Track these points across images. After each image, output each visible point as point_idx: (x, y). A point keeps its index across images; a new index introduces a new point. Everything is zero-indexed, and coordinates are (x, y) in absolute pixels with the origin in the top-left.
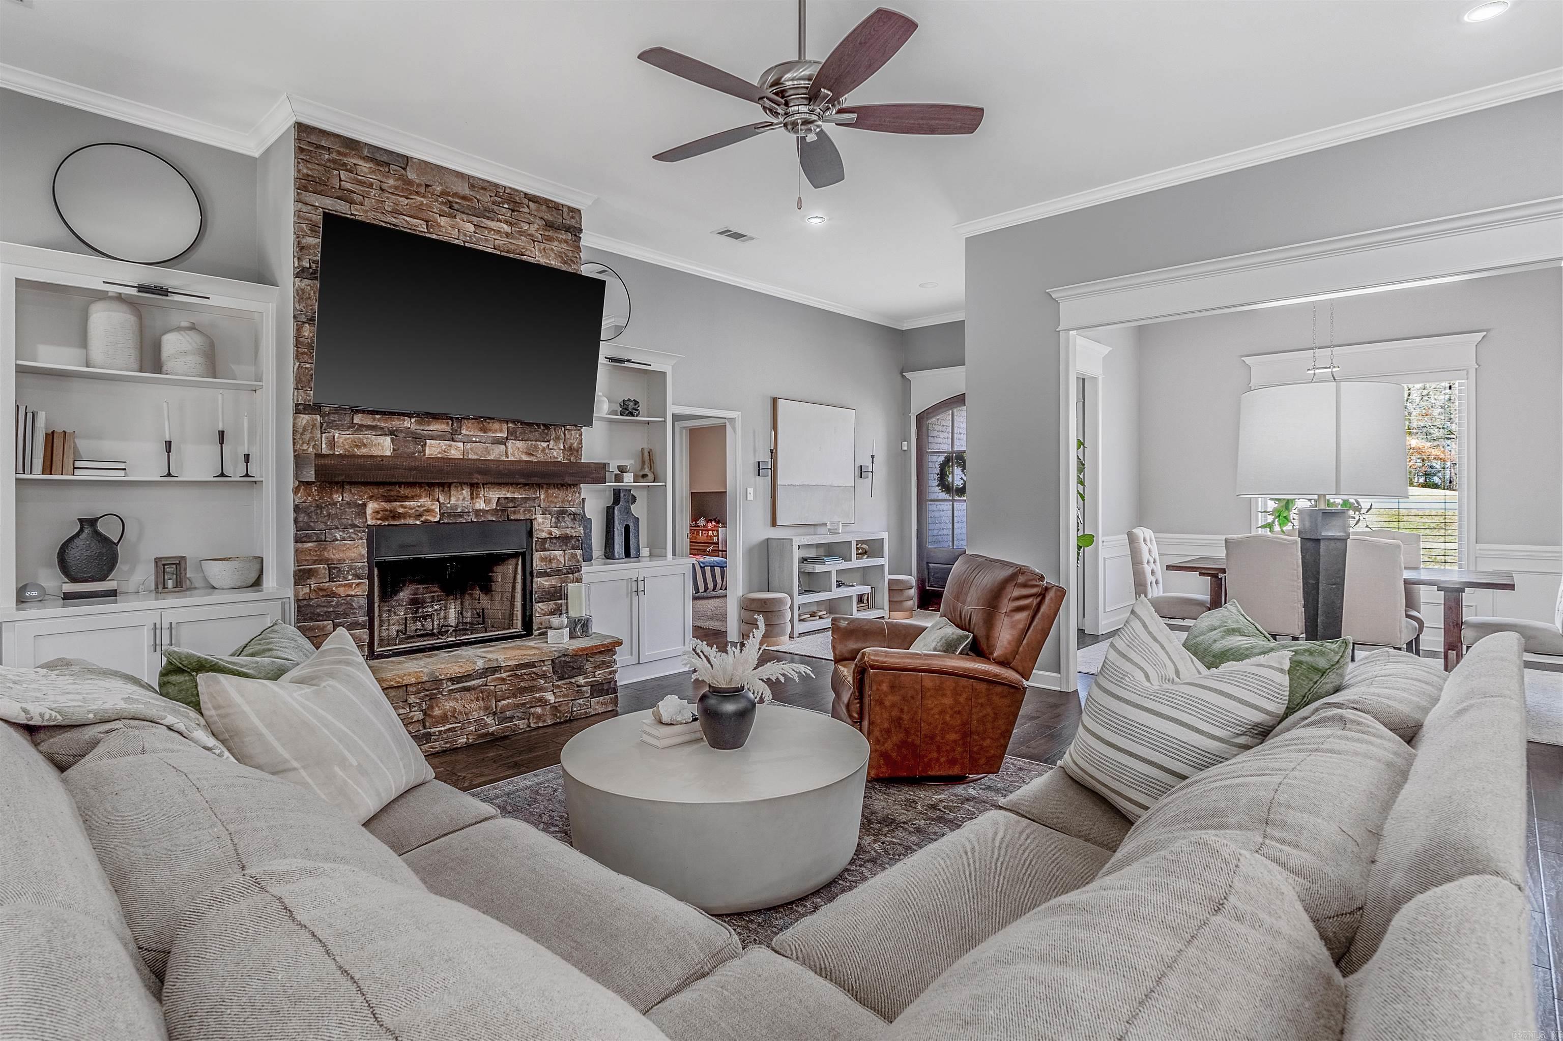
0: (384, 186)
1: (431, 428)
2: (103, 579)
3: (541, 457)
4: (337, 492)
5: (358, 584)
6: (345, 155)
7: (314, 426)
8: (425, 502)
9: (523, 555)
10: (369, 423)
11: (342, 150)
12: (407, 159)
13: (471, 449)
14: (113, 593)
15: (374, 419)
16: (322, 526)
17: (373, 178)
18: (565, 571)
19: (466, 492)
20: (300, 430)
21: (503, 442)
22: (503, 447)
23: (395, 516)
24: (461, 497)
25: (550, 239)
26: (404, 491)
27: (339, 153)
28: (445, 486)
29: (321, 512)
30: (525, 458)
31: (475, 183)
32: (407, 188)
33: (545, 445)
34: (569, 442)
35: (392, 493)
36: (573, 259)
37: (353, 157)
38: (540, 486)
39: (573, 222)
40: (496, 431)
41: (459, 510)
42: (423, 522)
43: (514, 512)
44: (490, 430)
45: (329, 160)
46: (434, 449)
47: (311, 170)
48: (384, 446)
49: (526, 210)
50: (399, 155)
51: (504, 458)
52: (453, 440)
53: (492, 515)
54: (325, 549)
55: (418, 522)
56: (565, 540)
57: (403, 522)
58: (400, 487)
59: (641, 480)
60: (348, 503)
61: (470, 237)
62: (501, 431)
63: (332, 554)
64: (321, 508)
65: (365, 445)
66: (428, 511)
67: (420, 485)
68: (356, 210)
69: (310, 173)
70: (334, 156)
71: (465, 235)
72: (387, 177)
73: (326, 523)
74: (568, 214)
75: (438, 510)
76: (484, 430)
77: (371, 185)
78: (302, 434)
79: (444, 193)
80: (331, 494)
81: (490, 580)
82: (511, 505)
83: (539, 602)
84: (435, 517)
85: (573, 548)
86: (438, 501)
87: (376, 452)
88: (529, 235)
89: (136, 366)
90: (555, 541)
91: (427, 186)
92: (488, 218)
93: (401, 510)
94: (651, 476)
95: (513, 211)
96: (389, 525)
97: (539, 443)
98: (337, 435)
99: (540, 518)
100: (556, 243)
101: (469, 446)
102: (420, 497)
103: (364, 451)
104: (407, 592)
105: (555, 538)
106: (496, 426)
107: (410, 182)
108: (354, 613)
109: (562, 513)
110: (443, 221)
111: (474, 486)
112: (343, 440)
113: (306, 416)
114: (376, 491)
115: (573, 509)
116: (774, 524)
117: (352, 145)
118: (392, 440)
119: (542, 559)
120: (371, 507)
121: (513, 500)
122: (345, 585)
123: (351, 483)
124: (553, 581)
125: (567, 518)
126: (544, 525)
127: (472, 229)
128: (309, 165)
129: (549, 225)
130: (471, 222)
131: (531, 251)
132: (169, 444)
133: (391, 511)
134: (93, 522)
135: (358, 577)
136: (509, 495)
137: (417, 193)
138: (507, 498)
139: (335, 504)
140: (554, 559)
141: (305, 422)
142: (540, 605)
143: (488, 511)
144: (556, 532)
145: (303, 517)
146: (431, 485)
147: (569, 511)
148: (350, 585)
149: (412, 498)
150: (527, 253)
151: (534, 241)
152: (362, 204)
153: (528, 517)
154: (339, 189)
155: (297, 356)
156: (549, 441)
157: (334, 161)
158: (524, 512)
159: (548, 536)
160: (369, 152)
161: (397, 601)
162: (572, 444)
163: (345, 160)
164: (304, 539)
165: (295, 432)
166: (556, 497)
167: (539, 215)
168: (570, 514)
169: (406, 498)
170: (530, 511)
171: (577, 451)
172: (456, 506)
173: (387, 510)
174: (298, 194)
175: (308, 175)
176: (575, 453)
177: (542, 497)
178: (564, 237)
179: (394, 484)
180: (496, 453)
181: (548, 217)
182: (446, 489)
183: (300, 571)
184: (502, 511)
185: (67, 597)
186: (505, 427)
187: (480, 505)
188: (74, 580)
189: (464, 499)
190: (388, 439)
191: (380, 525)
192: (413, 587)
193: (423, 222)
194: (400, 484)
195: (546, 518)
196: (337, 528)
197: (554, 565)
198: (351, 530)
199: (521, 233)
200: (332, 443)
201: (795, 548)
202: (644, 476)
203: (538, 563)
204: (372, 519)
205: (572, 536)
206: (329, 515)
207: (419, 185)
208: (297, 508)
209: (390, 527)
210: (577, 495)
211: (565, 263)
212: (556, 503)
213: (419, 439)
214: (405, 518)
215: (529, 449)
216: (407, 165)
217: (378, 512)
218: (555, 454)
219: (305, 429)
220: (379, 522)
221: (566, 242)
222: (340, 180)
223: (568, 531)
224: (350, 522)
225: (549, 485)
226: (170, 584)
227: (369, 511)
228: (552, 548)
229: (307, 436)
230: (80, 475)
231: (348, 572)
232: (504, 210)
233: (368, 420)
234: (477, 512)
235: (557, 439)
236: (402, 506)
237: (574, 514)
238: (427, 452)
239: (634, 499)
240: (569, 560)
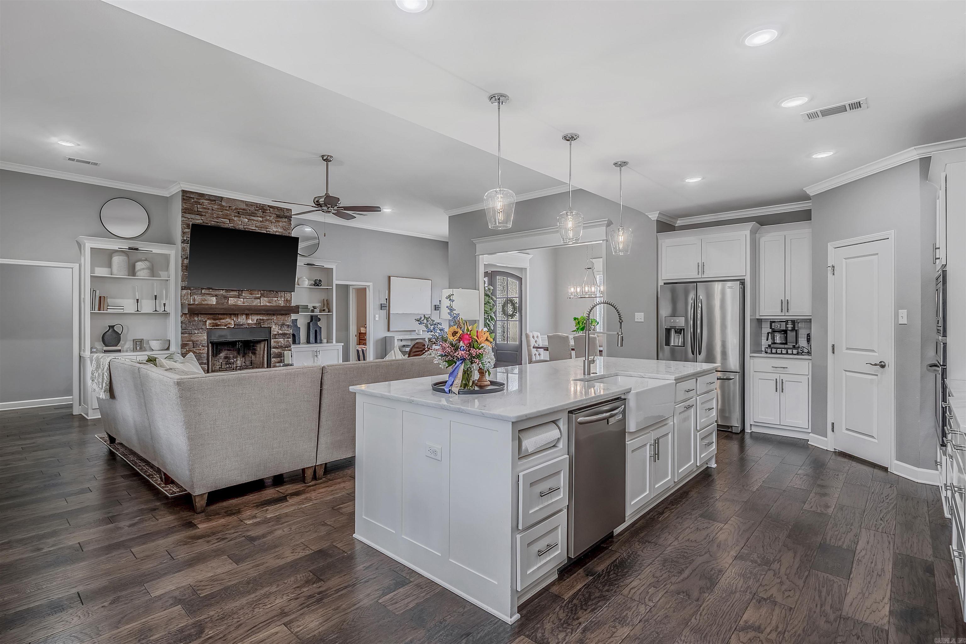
0: (214, 209)
1: (231, 294)
2: (116, 346)
3: (274, 304)
4: (196, 317)
5: (203, 349)
6: (199, 199)
7: (188, 294)
8: (228, 320)
9: (267, 340)
10: (208, 293)
11: (198, 197)
12: (222, 198)
13: (246, 301)
14: (119, 351)
15: (210, 291)
16: (191, 329)
17: (209, 206)
18: (284, 347)
19: (244, 317)
20: (183, 296)
21: (259, 298)
22: (259, 300)
23: (217, 325)
24: (242, 319)
25: (278, 221)
26: (220, 316)
27: (197, 199)
28: (236, 315)
29: (190, 324)
30: (268, 304)
31: (247, 204)
32: (222, 208)
33: (276, 299)
34: (286, 298)
35: (216, 317)
36: (288, 228)
37: (202, 199)
38: (274, 315)
39: (288, 214)
40: (256, 294)
41: (241, 323)
42: (227, 328)
43: (263, 324)
44: (254, 294)
45: (193, 202)
46: (232, 301)
47: (187, 206)
48: (213, 301)
49: (269, 211)
50: (219, 197)
51: (259, 304)
52: (239, 298)
53: (254, 325)
54: (191, 336)
55: (226, 328)
56: (284, 335)
57: (220, 327)
58: (219, 315)
59: (323, 312)
60: (200, 321)
61: (246, 224)
62: (258, 294)
63: (194, 338)
64: (190, 322)
65: (206, 300)
66: (229, 323)
67: (226, 314)
68: (203, 218)
69: (187, 207)
70: (195, 200)
71: (244, 223)
72: (215, 205)
73: (192, 328)
74: (286, 211)
75: (233, 323)
76: (251, 294)
77: (209, 209)
78: (184, 297)
79: (236, 209)
80: (194, 317)
81: (255, 350)
82: (262, 321)
83: (273, 358)
84: (232, 326)
85: (288, 338)
86: (233, 320)
87: (209, 303)
88: (270, 221)
89: (127, 274)
90: (280, 335)
91: (229, 207)
92: (253, 216)
93: (219, 323)
94: (327, 310)
95: (263, 212)
96: (215, 328)
97: (273, 298)
98: (196, 297)
99: (274, 327)
100: (281, 223)
101: (245, 300)
102: (227, 318)
103: (206, 302)
104: (224, 354)
105: (280, 334)
106: (256, 292)
107: (223, 206)
108: (202, 359)
109: (283, 325)
110: (236, 219)
111: (247, 315)
112: (198, 299)
113: (185, 291)
114: (210, 316)
115: (288, 323)
116: (389, 330)
117: (202, 195)
118: (216, 298)
119: (275, 342)
120: (208, 322)
121: (263, 319)
122: (199, 349)
123: (201, 314)
124: (279, 350)
125: (285, 327)
126: (275, 329)
127: (247, 220)
128: (186, 204)
129: (278, 216)
130: (247, 218)
131: (271, 227)
132: (138, 300)
133: (215, 323)
134: (112, 327)
135: (203, 346)
136: (261, 318)
137: (226, 210)
138: (260, 319)
139: (195, 321)
140: (280, 342)
141: (185, 293)
142: (274, 359)
143: (252, 324)
144: (280, 332)
145: (184, 326)
146: (230, 314)
147: (286, 324)
148: (201, 349)
149: (223, 319)
150: (269, 228)
151: (272, 223)
152: (205, 216)
153: (269, 326)
154: (197, 211)
155: (182, 270)
156: (278, 298)
157: (195, 202)
158: (267, 324)
159: (277, 333)
160: (208, 197)
161: (219, 357)
162: (287, 299)
163: (199, 201)
164: (184, 333)
165: (181, 296)
166: (280, 319)
167: (274, 213)
169: (221, 319)
170: (269, 324)
171: (290, 301)
172: (240, 322)
173: (214, 323)
174: (183, 214)
175: (186, 208)
177: (275, 318)
178: (284, 220)
179: (217, 314)
180: (256, 303)
181: (277, 213)
182: (237, 316)
183: (183, 344)
184: (258, 324)
185: (106, 351)
186: (260, 292)
187: (250, 321)
188: (106, 346)
189: (243, 319)
190: (215, 298)
191: (211, 328)
192: (226, 352)
193: (227, 220)
194: (219, 314)
195: (276, 327)
196: (196, 329)
197: (280, 344)
198: (201, 330)
199: (266, 220)
200: (194, 300)
201: (396, 341)
202: (324, 310)
203: (273, 344)
204: (208, 326)
205: (287, 333)
206: (193, 325)
207: (226, 207)
208: (182, 322)
209: (215, 330)
210: (290, 318)
211: (285, 230)
212: (280, 321)
213: (227, 298)
214: (221, 326)
215: (269, 301)
216: (222, 200)
217: (210, 324)
218: (280, 302)
219: (185, 295)
220: (211, 327)
221: (285, 222)
222: (198, 208)
223: (286, 331)
224: (200, 327)
225: (278, 314)
226: (138, 348)
227: (207, 323)
228: (279, 338)
229: (185, 298)
230: (109, 311)
231: (200, 345)
232: (260, 212)
233: (207, 291)
234: (248, 324)
235: (281, 297)
236: (220, 322)
237: (288, 325)
238: (229, 302)
239: (319, 320)
240: (286, 342)
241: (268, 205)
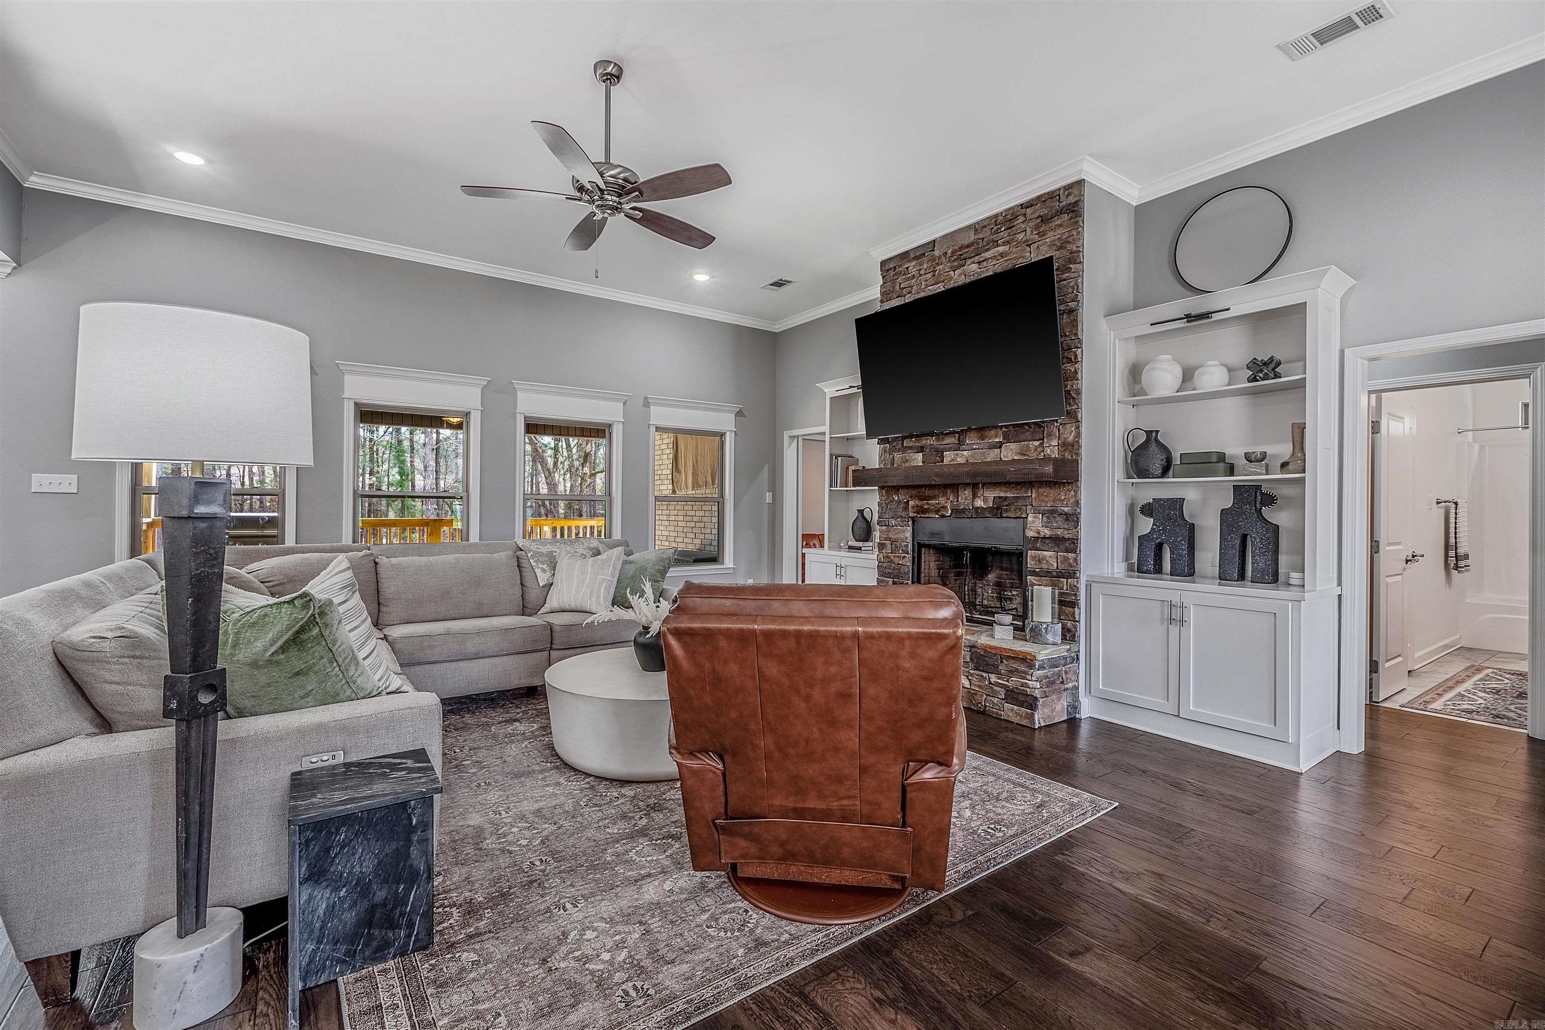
0: (920, 272)
1: (946, 442)
2: (867, 540)
3: (1033, 457)
4: (895, 493)
5: (904, 557)
7: (885, 451)
8: (943, 500)
12: (933, 243)
13: (972, 456)
15: (913, 442)
16: (887, 516)
17: (914, 271)
18: (1054, 573)
19: (968, 493)
21: (999, 445)
22: (998, 450)
23: (924, 511)
24: (964, 497)
25: (1044, 233)
26: (928, 492)
27: (899, 266)
28: (955, 488)
30: (1018, 459)
31: (976, 228)
32: (933, 264)
33: (1037, 443)
34: (1062, 438)
35: (922, 494)
37: (903, 264)
38: (1032, 485)
39: (1075, 198)
40: (993, 437)
41: (962, 507)
42: (942, 516)
43: (1006, 511)
44: (987, 437)
46: (947, 459)
50: (927, 243)
51: (999, 461)
52: (960, 450)
53: (990, 512)
54: (889, 531)
55: (938, 516)
56: (1056, 541)
57: (928, 515)
58: (926, 489)
60: (901, 502)
62: (996, 436)
63: (893, 536)
64: (888, 504)
65: (907, 461)
66: (944, 507)
67: (940, 488)
70: (896, 270)
72: (922, 264)
73: (889, 514)
74: (1064, 194)
75: (949, 507)
76: (982, 438)
77: (913, 277)
79: (953, 253)
80: (893, 495)
82: (1005, 503)
84: (948, 512)
85: (1067, 551)
86: (950, 499)
87: (914, 464)
88: (1025, 242)
90: (1047, 541)
91: (946, 253)
92: (987, 250)
93: (927, 507)
95: (1012, 228)
96: (921, 517)
97: (1031, 443)
98: (895, 456)
99: (1030, 517)
100: (1051, 234)
101: (970, 453)
102: (939, 497)
103: (907, 465)
105: (1044, 538)
106: (993, 432)
107: (935, 258)
109: (1052, 512)
111: (974, 487)
112: (898, 459)
113: (882, 446)
114: (913, 493)
115: (1066, 509)
118: (923, 455)
119: (1033, 558)
120: (911, 504)
121: (1006, 498)
122: (898, 557)
124: (1045, 582)
125: (1058, 519)
126: (1035, 524)
127: (975, 266)
129: (1043, 220)
130: (974, 263)
133: (922, 507)
134: (863, 512)
136: (1002, 494)
137: (937, 264)
138: (1003, 497)
139: (893, 502)
140: (1043, 560)
143: (986, 509)
144: (1047, 532)
145: (880, 510)
146: (946, 487)
147: (1060, 511)
148: (900, 557)
149: (935, 498)
151: (1029, 246)
156: (1045, 439)
158: (1015, 510)
159: (1036, 535)
160: (912, 254)
162: (1065, 439)
166: (1046, 496)
167: (1035, 216)
168: (1061, 514)
169: (931, 498)
170: (1020, 509)
171: (1073, 445)
172: (961, 504)
173: (919, 507)
176: (1070, 448)
177: (1033, 496)
178: (1064, 219)
179: (922, 487)
180: (992, 457)
181: (1044, 211)
182: (956, 490)
183: (879, 544)
184: (998, 509)
185: (850, 548)
186: (1000, 433)
187: (979, 503)
188: (856, 540)
189: (967, 498)
190: (920, 454)
191: (917, 517)
194: (927, 487)
195: (1038, 518)
196: (894, 518)
197: (1045, 566)
198: (899, 520)
203: (1030, 562)
204: (911, 512)
205: (1063, 537)
206: (890, 509)
208: (879, 504)
209: (922, 519)
210: (1072, 493)
212: (1047, 502)
213: (940, 453)
214: (929, 512)
215: (1021, 450)
216: (933, 246)
217: (914, 508)
218: (1049, 451)
220: (916, 515)
221: (1060, 226)
223: (1059, 532)
224: (900, 514)
225: (1040, 484)
227: (910, 507)
228: (1044, 549)
231: (900, 548)
233: (910, 443)
234: (977, 510)
235: (1050, 435)
236: (928, 504)
237: (1066, 514)
238: (945, 461)
239: (1270, 500)
240: (1062, 563)
241: (1021, 205)
